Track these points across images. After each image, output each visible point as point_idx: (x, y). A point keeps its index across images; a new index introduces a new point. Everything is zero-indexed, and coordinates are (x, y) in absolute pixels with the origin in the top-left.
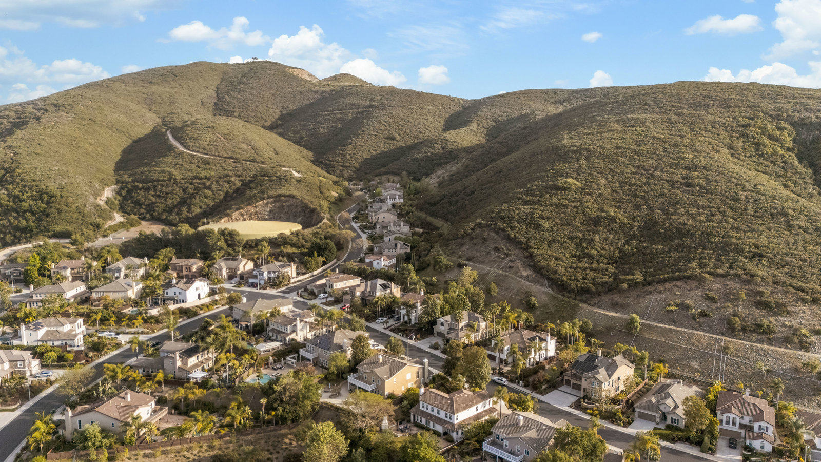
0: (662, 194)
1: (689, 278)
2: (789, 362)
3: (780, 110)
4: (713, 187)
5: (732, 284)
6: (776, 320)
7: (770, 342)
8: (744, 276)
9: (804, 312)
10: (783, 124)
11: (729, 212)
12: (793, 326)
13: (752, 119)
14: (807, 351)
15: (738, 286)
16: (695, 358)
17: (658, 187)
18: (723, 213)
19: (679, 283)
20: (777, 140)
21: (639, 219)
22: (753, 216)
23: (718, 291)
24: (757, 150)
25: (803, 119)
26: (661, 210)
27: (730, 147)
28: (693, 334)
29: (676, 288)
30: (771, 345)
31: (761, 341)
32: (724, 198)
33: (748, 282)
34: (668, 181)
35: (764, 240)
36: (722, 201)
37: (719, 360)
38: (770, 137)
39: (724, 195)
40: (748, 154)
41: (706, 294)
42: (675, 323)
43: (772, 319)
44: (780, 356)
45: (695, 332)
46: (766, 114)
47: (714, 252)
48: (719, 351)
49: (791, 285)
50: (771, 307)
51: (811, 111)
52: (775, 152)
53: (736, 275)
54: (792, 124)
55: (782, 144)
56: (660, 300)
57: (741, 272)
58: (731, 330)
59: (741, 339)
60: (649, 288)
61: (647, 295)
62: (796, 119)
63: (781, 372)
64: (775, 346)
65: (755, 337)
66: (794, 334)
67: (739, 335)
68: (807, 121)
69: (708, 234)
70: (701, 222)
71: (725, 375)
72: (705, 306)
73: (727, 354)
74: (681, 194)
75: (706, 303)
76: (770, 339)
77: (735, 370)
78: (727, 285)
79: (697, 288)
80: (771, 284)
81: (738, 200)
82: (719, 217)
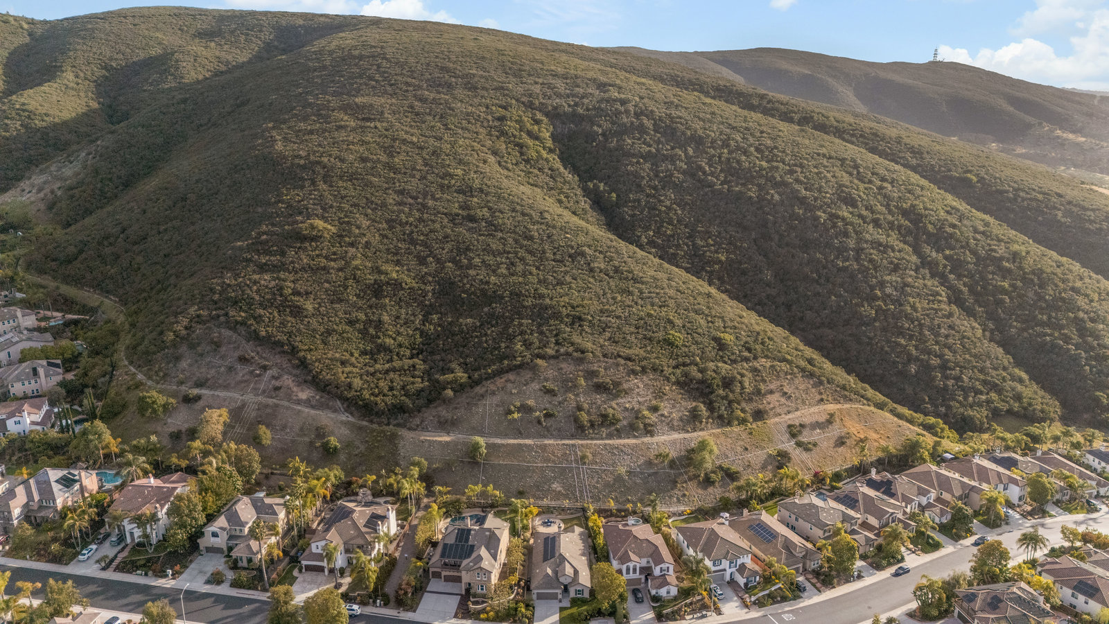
0: (446, 237)
1: (520, 366)
2: (643, 456)
3: (530, 95)
4: (500, 221)
5: (567, 367)
6: (617, 404)
7: (619, 434)
8: (575, 354)
9: (638, 387)
10: (539, 116)
11: (529, 258)
12: (633, 409)
13: (505, 108)
14: (652, 436)
15: (572, 368)
16: (555, 478)
17: (437, 226)
18: (522, 259)
19: (511, 376)
20: (537, 138)
21: (431, 279)
22: (554, 260)
23: (555, 380)
24: (522, 154)
25: (555, 108)
26: (453, 263)
27: (495, 153)
28: (545, 445)
29: (509, 385)
30: (620, 437)
31: (610, 436)
32: (517, 237)
33: (581, 361)
34: (445, 214)
35: (575, 297)
36: (516, 241)
37: (578, 474)
38: (530, 134)
39: (514, 232)
40: (514, 162)
41: (544, 387)
42: (520, 434)
43: (614, 404)
44: (632, 450)
45: (547, 442)
46: (517, 100)
47: (533, 321)
48: (577, 462)
49: (619, 356)
50: (609, 389)
51: (559, 95)
52: (540, 157)
53: (568, 354)
54: (547, 115)
55: (543, 143)
56: (497, 405)
57: (571, 349)
58: (580, 430)
59: (592, 439)
60: (479, 390)
61: (479, 400)
62: (550, 108)
63: (638, 470)
64: (624, 438)
65: (604, 431)
66: (637, 418)
67: (589, 433)
68: (560, 111)
69: (517, 295)
70: (504, 276)
71: (590, 492)
72: (545, 402)
73: (585, 463)
74: (468, 235)
75: (547, 398)
76: (617, 430)
77: (597, 482)
78: (561, 369)
79: (532, 380)
80: (602, 359)
81: (531, 238)
82: (520, 268)
